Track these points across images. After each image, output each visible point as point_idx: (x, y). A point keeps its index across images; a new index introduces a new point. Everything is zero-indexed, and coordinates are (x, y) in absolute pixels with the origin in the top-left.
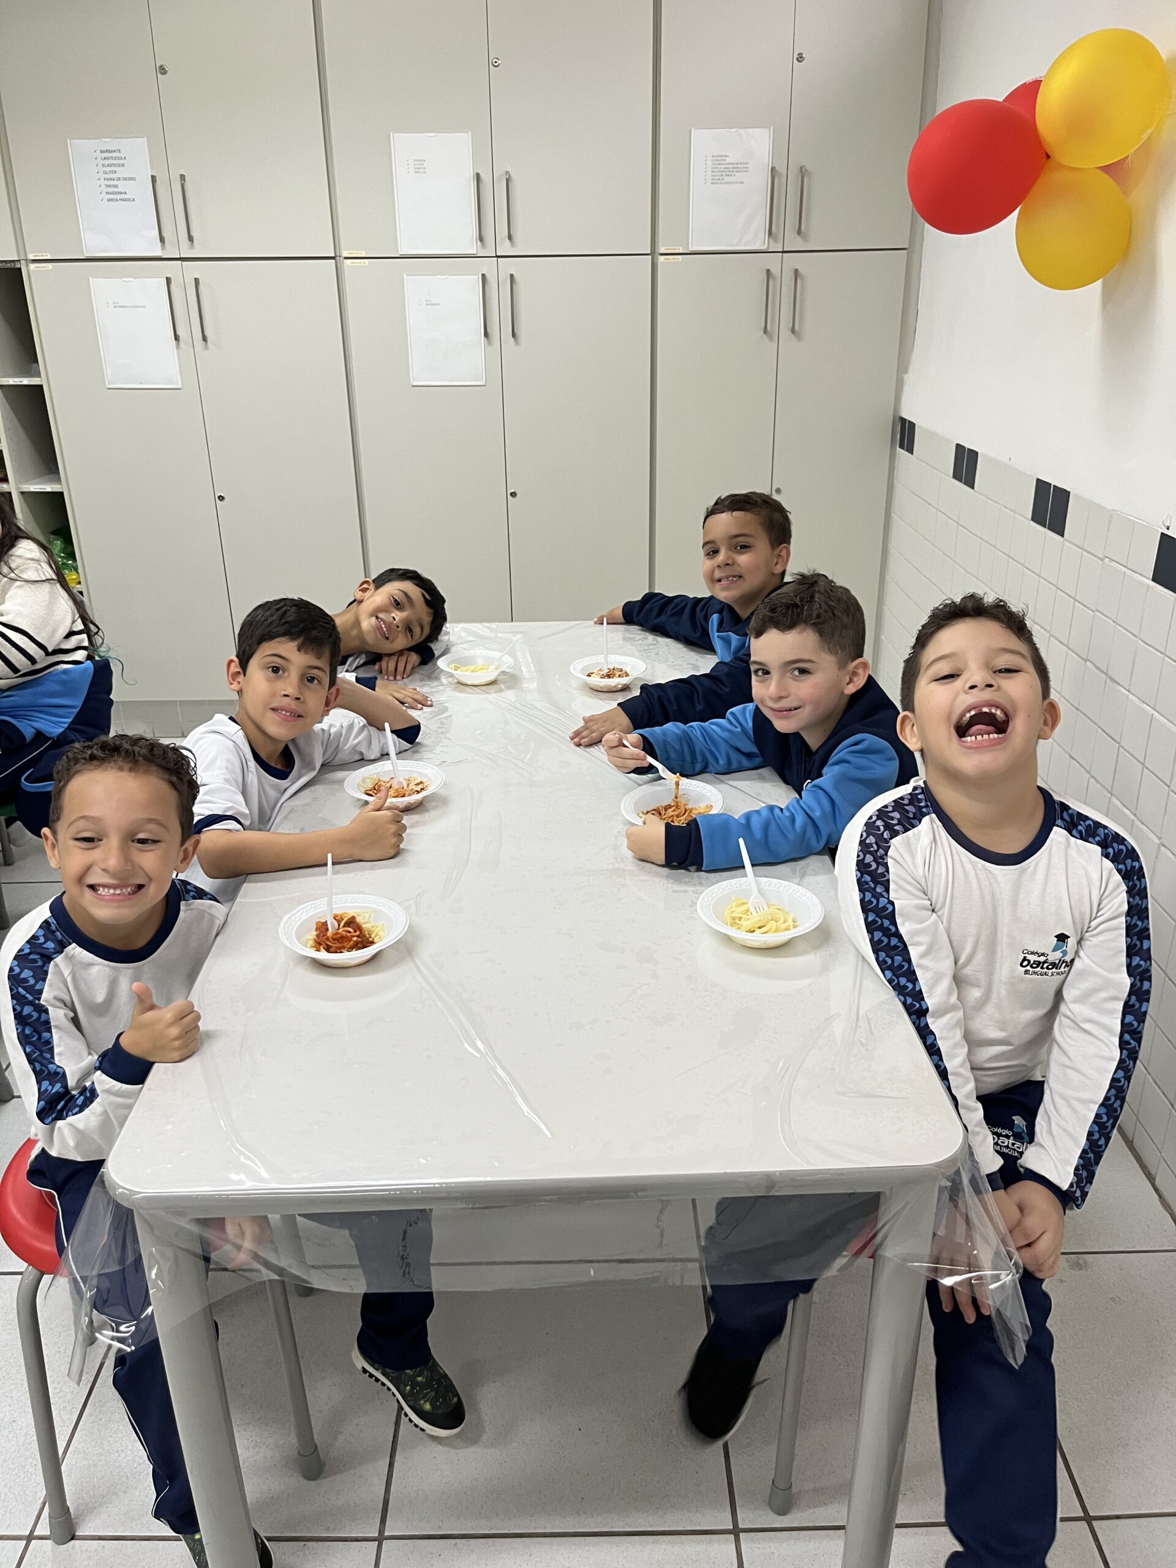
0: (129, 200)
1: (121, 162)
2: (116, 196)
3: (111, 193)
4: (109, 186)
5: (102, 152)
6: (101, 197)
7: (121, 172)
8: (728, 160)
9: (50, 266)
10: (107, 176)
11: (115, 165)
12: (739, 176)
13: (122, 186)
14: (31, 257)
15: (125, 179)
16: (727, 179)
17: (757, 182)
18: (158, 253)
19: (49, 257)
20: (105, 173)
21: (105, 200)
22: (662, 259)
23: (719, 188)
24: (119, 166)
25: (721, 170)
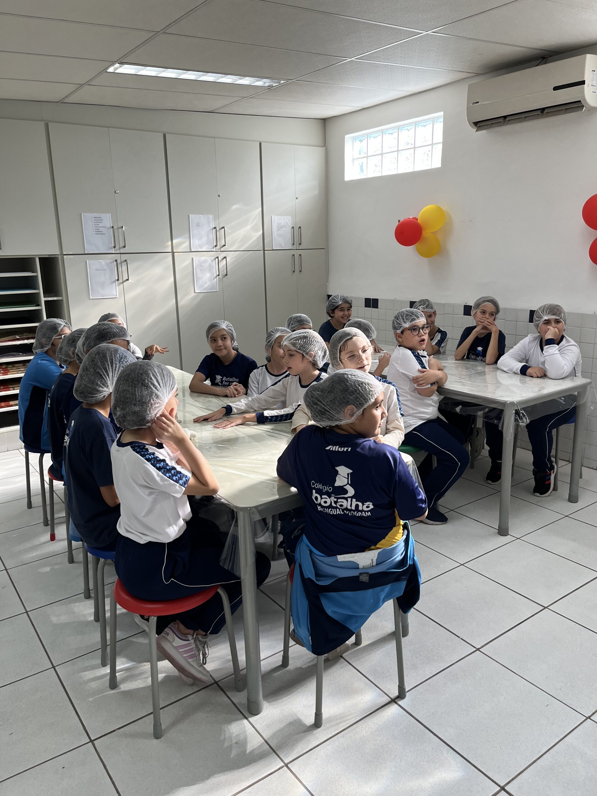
0: (103, 234)
1: (101, 221)
2: (98, 232)
3: (97, 232)
4: (96, 229)
5: (94, 218)
6: (93, 233)
7: (101, 225)
8: (282, 225)
9: (72, 256)
10: (95, 226)
11: (99, 222)
12: (284, 229)
13: (101, 229)
14: (64, 253)
15: (102, 227)
16: (281, 230)
17: (289, 230)
18: (114, 252)
19: (72, 253)
20: (95, 225)
21: (94, 234)
22: (266, 251)
23: (279, 232)
24: (100, 222)
25: (280, 227)
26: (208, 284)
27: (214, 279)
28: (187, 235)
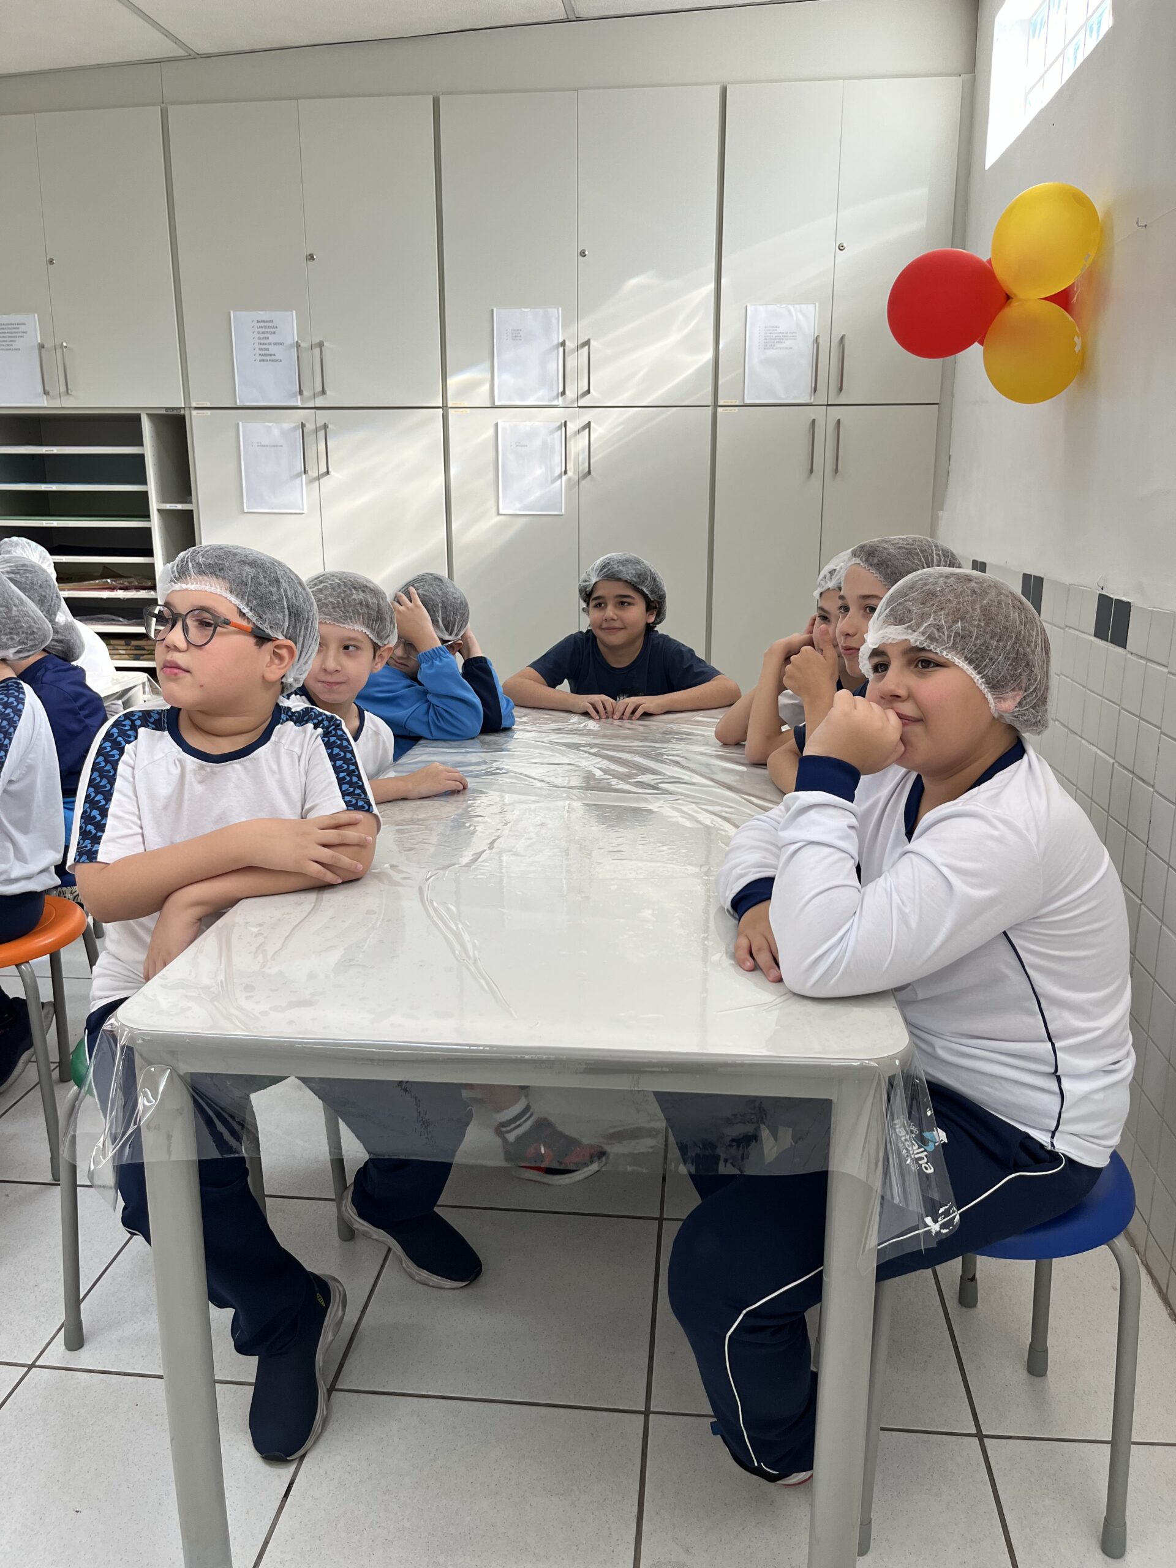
0: (277, 361)
1: (273, 330)
2: (267, 357)
3: (263, 355)
4: (262, 349)
5: (258, 322)
6: (255, 358)
7: (272, 339)
8: (779, 330)
9: (209, 412)
10: (261, 341)
11: (268, 332)
12: (788, 343)
13: (273, 349)
14: (194, 405)
15: (275, 344)
16: (779, 345)
17: (805, 347)
18: (299, 404)
19: (209, 405)
20: (259, 338)
21: (258, 361)
22: (720, 410)
23: (770, 353)
24: (272, 333)
25: (772, 339)
26: (537, 493)
27: (554, 481)
28: (487, 365)
